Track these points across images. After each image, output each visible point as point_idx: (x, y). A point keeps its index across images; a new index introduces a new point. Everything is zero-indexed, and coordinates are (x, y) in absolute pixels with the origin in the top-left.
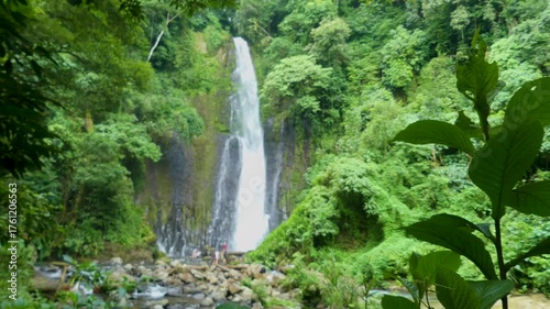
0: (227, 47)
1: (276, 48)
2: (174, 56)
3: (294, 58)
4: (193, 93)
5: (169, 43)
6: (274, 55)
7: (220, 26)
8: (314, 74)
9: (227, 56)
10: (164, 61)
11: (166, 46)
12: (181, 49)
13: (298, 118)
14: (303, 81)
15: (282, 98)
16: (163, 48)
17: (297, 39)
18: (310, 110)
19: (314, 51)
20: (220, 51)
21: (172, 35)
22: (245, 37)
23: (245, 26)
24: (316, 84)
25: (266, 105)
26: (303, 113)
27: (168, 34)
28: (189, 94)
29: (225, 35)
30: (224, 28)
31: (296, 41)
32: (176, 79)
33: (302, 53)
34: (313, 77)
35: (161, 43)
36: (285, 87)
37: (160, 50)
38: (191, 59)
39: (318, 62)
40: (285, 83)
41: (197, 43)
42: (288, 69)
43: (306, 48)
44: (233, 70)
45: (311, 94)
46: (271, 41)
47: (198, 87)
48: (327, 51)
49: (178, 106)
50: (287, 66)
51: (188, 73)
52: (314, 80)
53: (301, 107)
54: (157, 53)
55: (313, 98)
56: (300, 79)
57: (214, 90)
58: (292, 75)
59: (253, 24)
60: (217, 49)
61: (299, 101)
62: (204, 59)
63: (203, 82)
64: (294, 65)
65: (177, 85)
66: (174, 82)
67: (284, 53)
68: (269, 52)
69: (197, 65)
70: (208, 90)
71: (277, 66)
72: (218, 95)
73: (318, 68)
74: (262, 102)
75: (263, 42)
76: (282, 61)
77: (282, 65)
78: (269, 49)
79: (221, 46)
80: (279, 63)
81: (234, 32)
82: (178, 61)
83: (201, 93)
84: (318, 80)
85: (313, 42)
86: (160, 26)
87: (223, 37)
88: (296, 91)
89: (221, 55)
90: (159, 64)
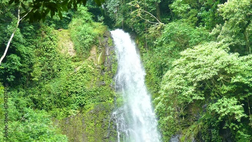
0: (103, 44)
1: (171, 37)
2: (31, 65)
3: (198, 48)
4: (61, 113)
5: (22, 49)
6: (170, 47)
7: (89, 17)
8: (229, 66)
9: (104, 56)
10: (17, 74)
11: (19, 54)
12: (40, 55)
13: (214, 131)
14: (215, 77)
15: (187, 106)
16: (14, 57)
17: (199, 22)
18: (230, 117)
19: (226, 34)
20: (94, 51)
21: (26, 37)
22: (126, 28)
23: (124, 14)
24: (234, 80)
25: (166, 119)
26: (222, 124)
27: (21, 36)
28: (55, 116)
29: (98, 28)
30: (96, 20)
31: (197, 25)
32: (36, 97)
33: (209, 39)
34: (228, 71)
35: (12, 50)
36: (191, 90)
37: (11, 60)
38: (55, 67)
39: (232, 49)
40: (191, 84)
41: (60, 44)
42: (192, 64)
43: (214, 31)
44: (113, 75)
45: (230, 95)
46: (162, 28)
47: (68, 104)
48: (243, 31)
49: (41, 133)
50: (188, 59)
51: (52, 86)
52: (231, 75)
53: (217, 115)
54: (7, 65)
55: (234, 100)
56: (211, 75)
57: (91, 106)
58: (199, 71)
59: (135, 8)
60: (89, 49)
61: (213, 107)
62: (73, 65)
63: (74, 96)
64: (199, 57)
65: (37, 104)
66: (34, 100)
67: (184, 43)
68: (161, 44)
69: (64, 74)
70: (81, 106)
71: (176, 62)
72: (96, 112)
73: (234, 58)
74: (160, 114)
75: (152, 30)
76: (183, 53)
77: (182, 60)
78: (160, 39)
79: (94, 43)
80: (178, 57)
81: (110, 24)
82: (37, 71)
83: (71, 112)
84: (236, 74)
85: (222, 22)
86: (9, 28)
87: (96, 32)
88: (207, 94)
89: (95, 56)
90: (11, 78)
